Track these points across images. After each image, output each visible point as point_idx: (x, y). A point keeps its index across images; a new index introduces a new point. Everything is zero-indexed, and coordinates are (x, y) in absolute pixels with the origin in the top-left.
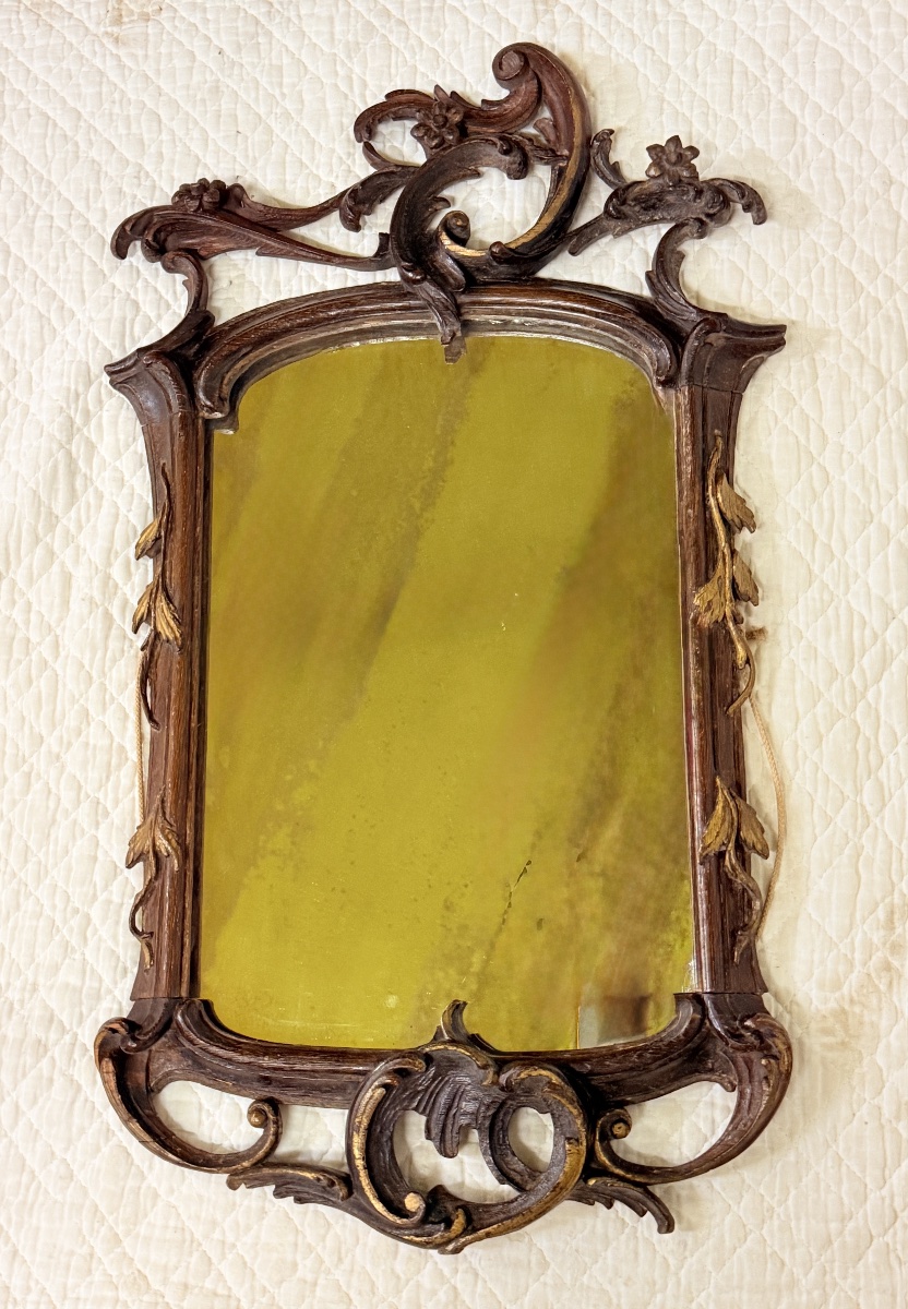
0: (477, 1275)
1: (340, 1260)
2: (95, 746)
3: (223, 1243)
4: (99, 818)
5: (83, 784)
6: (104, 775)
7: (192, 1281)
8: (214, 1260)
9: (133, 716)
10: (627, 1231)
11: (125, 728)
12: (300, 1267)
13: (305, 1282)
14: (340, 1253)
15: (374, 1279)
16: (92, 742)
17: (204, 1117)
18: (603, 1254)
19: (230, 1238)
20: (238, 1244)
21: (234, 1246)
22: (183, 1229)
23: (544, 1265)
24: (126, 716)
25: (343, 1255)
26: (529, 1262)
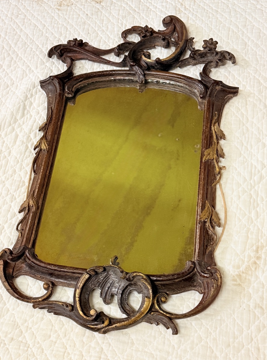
0: (110, 345)
1: (65, 336)
2: (16, 180)
3: (28, 327)
4: (13, 200)
5: (10, 190)
6: (17, 188)
7: (15, 337)
8: (24, 332)
9: (29, 173)
10: (162, 335)
11: (26, 176)
12: (52, 337)
13: (53, 341)
14: (66, 333)
15: (76, 342)
16: (15, 179)
17: (29, 288)
18: (153, 342)
19: (30, 325)
20: (32, 328)
21: (31, 328)
22: (15, 321)
23: (133, 343)
24: (27, 173)
25: (67, 334)
26: (128, 342)
